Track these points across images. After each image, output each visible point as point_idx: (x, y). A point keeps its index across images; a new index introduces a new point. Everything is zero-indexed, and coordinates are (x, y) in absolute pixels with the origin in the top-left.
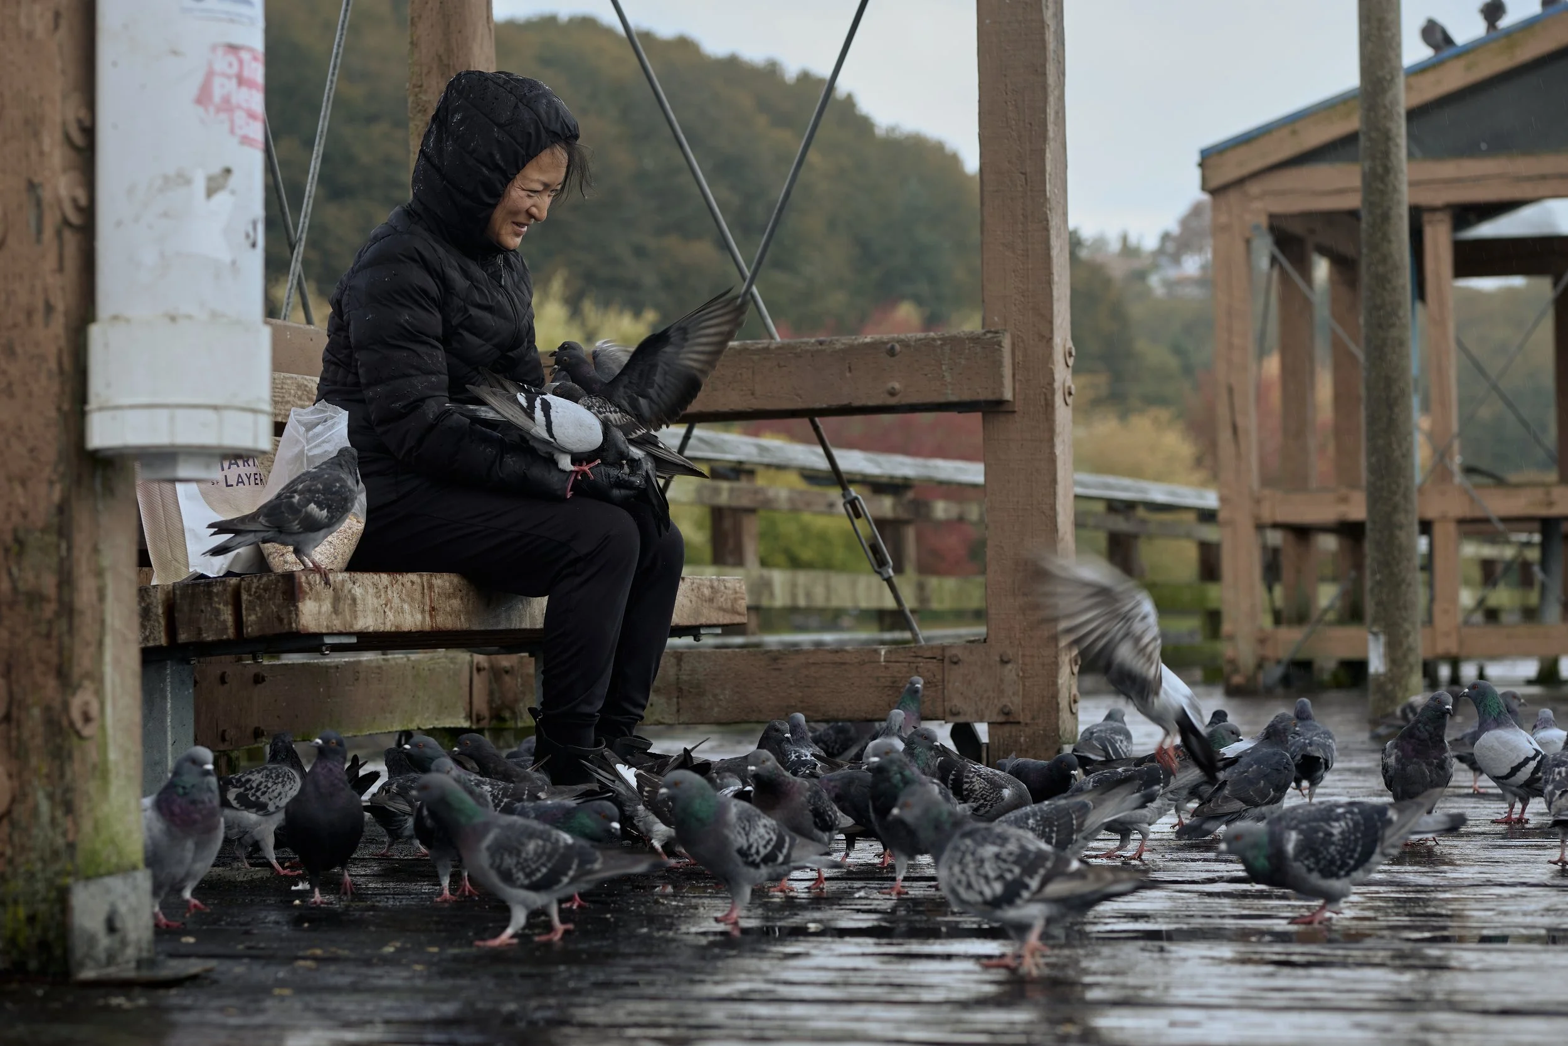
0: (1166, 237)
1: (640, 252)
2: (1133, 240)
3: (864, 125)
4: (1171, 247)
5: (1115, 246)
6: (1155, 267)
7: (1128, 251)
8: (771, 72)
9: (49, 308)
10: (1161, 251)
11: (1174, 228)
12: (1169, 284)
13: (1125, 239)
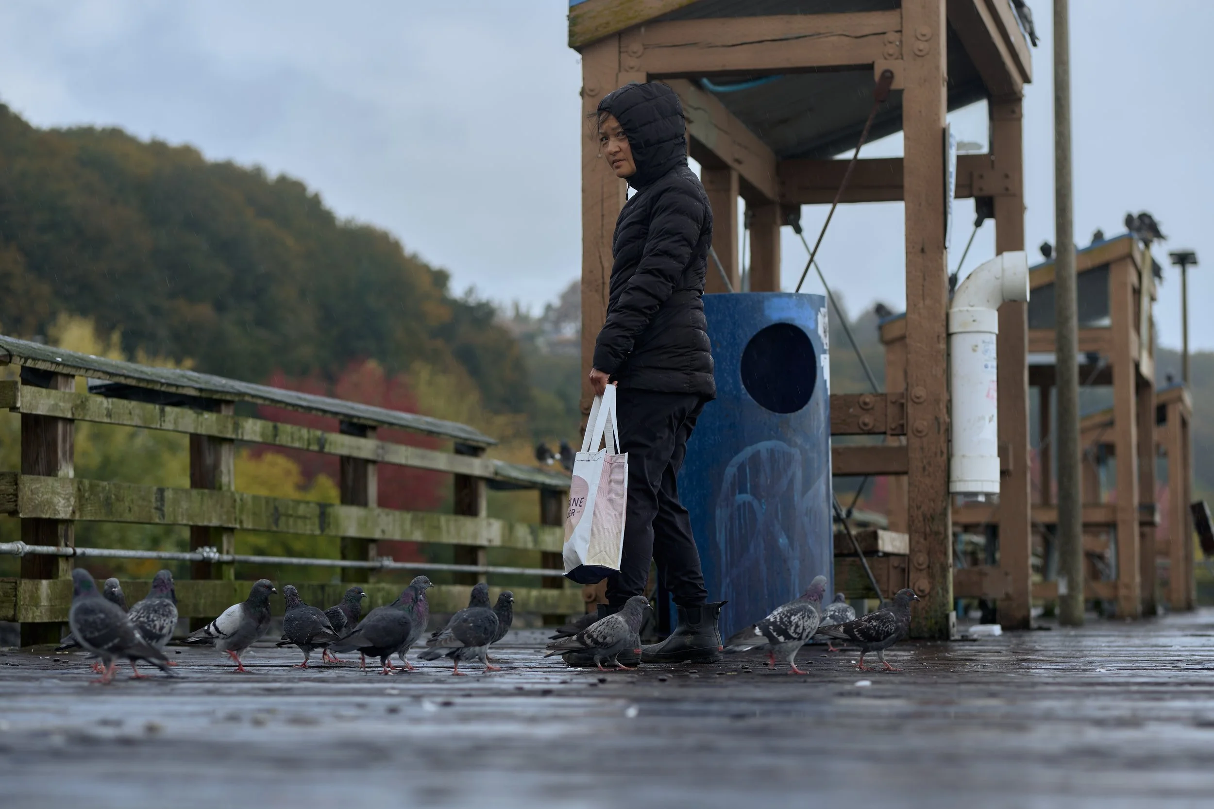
0: (549, 308)
1: (155, 311)
2: (523, 309)
3: (326, 218)
4: (552, 316)
5: (509, 314)
6: (542, 332)
7: (521, 318)
8: (256, 176)
9: (942, 453)
10: (544, 319)
11: (556, 302)
12: (552, 345)
13: (517, 307)
